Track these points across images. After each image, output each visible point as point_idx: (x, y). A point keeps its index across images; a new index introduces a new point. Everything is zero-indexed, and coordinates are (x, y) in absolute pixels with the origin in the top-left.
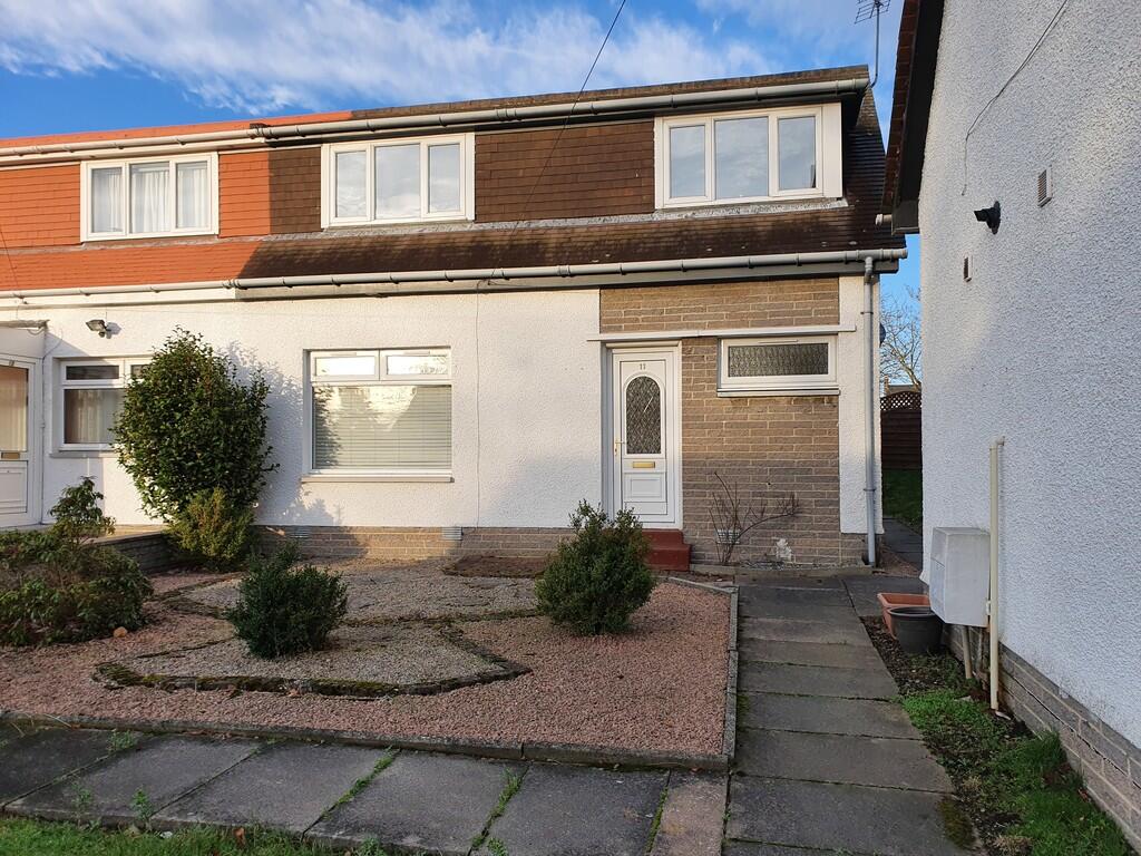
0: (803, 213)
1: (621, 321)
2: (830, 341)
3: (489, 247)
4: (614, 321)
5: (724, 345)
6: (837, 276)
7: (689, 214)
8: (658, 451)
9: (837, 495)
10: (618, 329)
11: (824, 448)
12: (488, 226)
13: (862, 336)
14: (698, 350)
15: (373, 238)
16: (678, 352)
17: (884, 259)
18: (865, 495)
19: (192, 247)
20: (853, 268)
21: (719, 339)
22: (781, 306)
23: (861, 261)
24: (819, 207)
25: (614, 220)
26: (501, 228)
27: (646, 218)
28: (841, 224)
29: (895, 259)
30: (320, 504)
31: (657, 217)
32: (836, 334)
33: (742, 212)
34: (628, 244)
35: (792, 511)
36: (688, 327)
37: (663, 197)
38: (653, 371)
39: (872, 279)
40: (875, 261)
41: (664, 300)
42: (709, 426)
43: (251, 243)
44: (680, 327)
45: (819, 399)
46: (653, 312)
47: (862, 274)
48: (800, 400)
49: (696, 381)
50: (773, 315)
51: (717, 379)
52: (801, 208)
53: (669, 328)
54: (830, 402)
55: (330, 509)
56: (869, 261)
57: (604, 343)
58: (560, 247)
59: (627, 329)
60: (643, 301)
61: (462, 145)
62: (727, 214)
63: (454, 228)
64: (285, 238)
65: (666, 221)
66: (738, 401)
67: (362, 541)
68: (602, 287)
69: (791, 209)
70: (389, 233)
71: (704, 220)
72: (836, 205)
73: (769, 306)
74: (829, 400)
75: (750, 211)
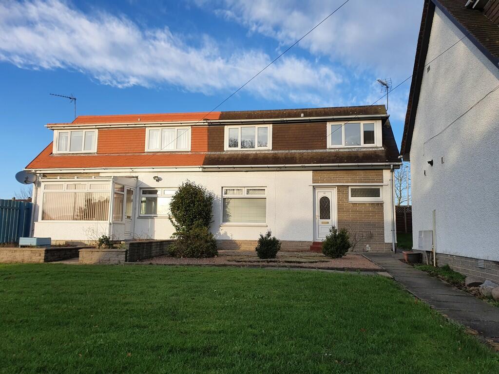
0: (371, 151)
1: (319, 180)
2: (380, 188)
3: (278, 158)
4: (317, 180)
5: (350, 188)
6: (382, 169)
7: (337, 150)
8: (330, 219)
9: (383, 232)
10: (318, 182)
11: (380, 218)
12: (276, 152)
13: (390, 186)
14: (342, 189)
15: (242, 154)
16: (335, 190)
17: (396, 165)
18: (391, 232)
19: (183, 155)
20: (387, 167)
21: (348, 186)
22: (366, 177)
23: (390, 166)
24: (376, 149)
25: (315, 151)
26: (281, 152)
27: (324, 150)
28: (383, 155)
29: (399, 165)
30: (226, 233)
31: (328, 150)
32: (382, 186)
33: (353, 150)
34: (321, 158)
35: (371, 236)
36: (339, 182)
37: (329, 144)
38: (328, 195)
39: (392, 171)
40: (393, 166)
41: (332, 175)
42: (346, 211)
43: (202, 154)
44: (337, 182)
45: (378, 204)
46: (329, 178)
47: (390, 169)
48: (372, 204)
49: (342, 198)
50: (364, 180)
51: (348, 198)
52: (371, 150)
53: (333, 183)
54: (381, 205)
55: (229, 235)
56: (392, 166)
57: (313, 186)
58: (300, 159)
59: (321, 182)
60: (326, 175)
61: (268, 128)
62: (349, 150)
63: (266, 152)
64: (213, 153)
65: (331, 152)
66: (354, 204)
67: (239, 245)
68: (313, 170)
69: (367, 150)
70: (246, 153)
71: (342, 152)
72: (380, 149)
73: (363, 177)
74: (380, 205)
75: (355, 150)
